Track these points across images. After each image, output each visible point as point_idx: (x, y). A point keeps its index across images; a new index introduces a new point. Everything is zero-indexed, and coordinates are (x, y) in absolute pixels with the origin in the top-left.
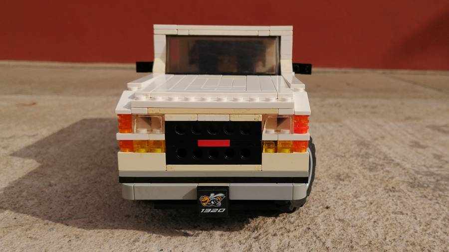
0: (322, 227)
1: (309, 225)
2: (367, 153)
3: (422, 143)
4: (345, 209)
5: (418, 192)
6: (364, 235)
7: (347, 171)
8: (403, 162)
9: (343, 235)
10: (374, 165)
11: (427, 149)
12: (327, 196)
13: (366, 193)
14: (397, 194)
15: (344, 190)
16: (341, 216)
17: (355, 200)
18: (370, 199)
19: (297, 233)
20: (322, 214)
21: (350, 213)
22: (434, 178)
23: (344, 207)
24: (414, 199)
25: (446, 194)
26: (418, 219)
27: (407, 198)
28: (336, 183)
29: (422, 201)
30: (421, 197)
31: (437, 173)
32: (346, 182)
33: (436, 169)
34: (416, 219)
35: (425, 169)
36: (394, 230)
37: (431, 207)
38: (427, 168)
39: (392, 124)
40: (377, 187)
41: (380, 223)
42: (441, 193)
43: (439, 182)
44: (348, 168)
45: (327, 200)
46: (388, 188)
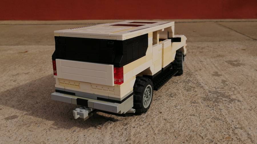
0: (156, 123)
1: (150, 122)
2: (189, 80)
3: (219, 73)
4: (168, 113)
5: (206, 103)
6: (173, 127)
7: (176, 91)
8: (205, 85)
9: (164, 127)
10: (190, 87)
11: (220, 77)
12: (162, 106)
13: (181, 104)
14: (196, 104)
15: (171, 103)
16: (166, 117)
17: (175, 108)
18: (182, 108)
19: (144, 126)
20: (158, 116)
21: (170, 116)
22: (217, 95)
23: (168, 112)
24: (203, 107)
25: (219, 105)
26: (201, 118)
27: (199, 107)
28: (169, 98)
29: (206, 108)
30: (206, 106)
31: (219, 91)
32: (173, 98)
33: (220, 89)
34: (199, 118)
35: (214, 89)
36: (187, 124)
37: (209, 112)
38: (216, 89)
39: (208, 60)
40: (187, 101)
41: (182, 121)
42: (217, 104)
43: (218, 97)
44: (177, 90)
45: (162, 108)
46: (192, 101)
